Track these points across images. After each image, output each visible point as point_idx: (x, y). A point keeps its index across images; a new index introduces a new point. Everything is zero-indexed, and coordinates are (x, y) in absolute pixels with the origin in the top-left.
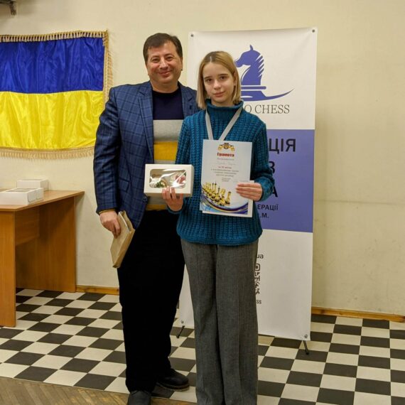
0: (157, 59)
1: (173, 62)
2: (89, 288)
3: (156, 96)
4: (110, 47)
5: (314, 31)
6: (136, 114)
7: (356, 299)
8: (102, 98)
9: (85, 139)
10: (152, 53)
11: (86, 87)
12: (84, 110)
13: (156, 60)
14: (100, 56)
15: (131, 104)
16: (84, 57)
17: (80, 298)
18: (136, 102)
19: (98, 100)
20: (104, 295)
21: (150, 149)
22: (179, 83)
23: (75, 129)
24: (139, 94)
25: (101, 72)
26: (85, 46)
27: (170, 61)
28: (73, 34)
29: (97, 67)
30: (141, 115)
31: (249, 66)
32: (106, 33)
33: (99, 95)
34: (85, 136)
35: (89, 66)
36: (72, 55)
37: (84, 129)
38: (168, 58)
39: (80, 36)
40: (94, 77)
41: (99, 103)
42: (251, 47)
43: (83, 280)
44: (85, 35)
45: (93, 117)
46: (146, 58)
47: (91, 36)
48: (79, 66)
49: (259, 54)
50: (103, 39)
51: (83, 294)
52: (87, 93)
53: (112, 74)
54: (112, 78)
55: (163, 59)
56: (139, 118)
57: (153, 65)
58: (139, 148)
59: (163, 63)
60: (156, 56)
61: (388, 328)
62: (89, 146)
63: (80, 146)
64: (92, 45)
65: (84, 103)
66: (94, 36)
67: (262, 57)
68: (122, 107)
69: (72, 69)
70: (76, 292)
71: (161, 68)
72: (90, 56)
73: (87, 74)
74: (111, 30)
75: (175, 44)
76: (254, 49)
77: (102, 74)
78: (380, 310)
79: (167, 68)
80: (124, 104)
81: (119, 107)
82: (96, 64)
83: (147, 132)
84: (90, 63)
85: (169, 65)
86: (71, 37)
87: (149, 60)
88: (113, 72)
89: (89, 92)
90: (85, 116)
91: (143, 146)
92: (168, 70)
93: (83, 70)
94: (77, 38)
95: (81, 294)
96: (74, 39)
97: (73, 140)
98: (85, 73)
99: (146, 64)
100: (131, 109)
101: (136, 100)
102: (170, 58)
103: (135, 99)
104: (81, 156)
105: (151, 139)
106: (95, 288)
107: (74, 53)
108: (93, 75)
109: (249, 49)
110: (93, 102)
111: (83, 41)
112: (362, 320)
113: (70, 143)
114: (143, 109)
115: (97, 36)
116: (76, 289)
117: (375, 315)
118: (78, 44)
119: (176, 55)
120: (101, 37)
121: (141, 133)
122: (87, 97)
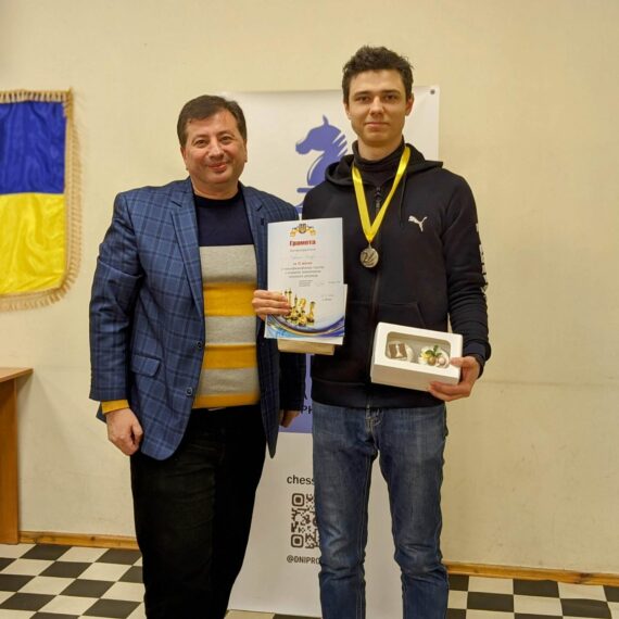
0: (204, 141)
1: (231, 147)
2: (42, 535)
3: (200, 204)
4: (76, 118)
5: (433, 92)
6: (169, 240)
7: (501, 545)
8: (62, 206)
9: (33, 278)
10: (194, 130)
11: (33, 187)
12: (32, 227)
13: (201, 142)
14: (58, 134)
15: (159, 223)
16: (31, 135)
17: (27, 556)
18: (167, 219)
19: (55, 210)
20: (69, 547)
21: (197, 303)
22: (240, 185)
23: (14, 260)
24: (170, 205)
25: (59, 161)
26: (32, 117)
27: (227, 144)
28: (10, 96)
29: (53, 154)
30: (176, 241)
31: (322, 152)
32: (69, 94)
33: (57, 201)
34: (32, 272)
35: (40, 151)
36: (9, 132)
37: (31, 260)
38: (223, 138)
39: (23, 98)
40: (48, 170)
41: (57, 214)
42: (325, 119)
43: (32, 522)
44: (31, 98)
45: (47, 239)
46: (183, 138)
47: (42, 99)
48: (22, 152)
49: (338, 132)
50: (64, 105)
51: (32, 546)
52: (35, 199)
53: (79, 165)
54: (80, 172)
55: (214, 141)
56: (173, 247)
57: (198, 152)
58: (177, 301)
59: (215, 148)
60: (201, 136)
61: (558, 596)
62: (41, 290)
63: (25, 289)
64: (44, 113)
65: (30, 216)
66: (48, 100)
67: (344, 137)
68: (143, 228)
69: (10, 157)
70: (19, 542)
71: (212, 157)
72: (40, 133)
73: (36, 165)
74: (76, 89)
75: (234, 114)
76: (330, 123)
77: (62, 165)
78: (541, 563)
79: (221, 156)
80: (145, 223)
81: (138, 229)
82: (52, 148)
83: (191, 272)
84: (41, 146)
85: (226, 151)
86: (8, 100)
87: (189, 142)
88: (82, 162)
89: (39, 196)
90: (33, 238)
91: (184, 298)
92: (224, 160)
93: (29, 158)
94: (17, 104)
95: (30, 546)
96: (11, 104)
97: (11, 280)
98: (32, 163)
99: (183, 149)
100: (159, 232)
101: (168, 215)
102: (226, 138)
103: (165, 212)
104: (26, 307)
105: (197, 283)
106: (53, 536)
107: (12, 128)
108: (47, 165)
109: (321, 123)
110: (47, 213)
111: (29, 108)
112: (511, 582)
113: (6, 285)
114: (180, 231)
115: (54, 99)
116: (20, 537)
117: (534, 572)
118: (20, 113)
119: (237, 135)
120: (59, 100)
121: (180, 275)
122: (37, 205)
